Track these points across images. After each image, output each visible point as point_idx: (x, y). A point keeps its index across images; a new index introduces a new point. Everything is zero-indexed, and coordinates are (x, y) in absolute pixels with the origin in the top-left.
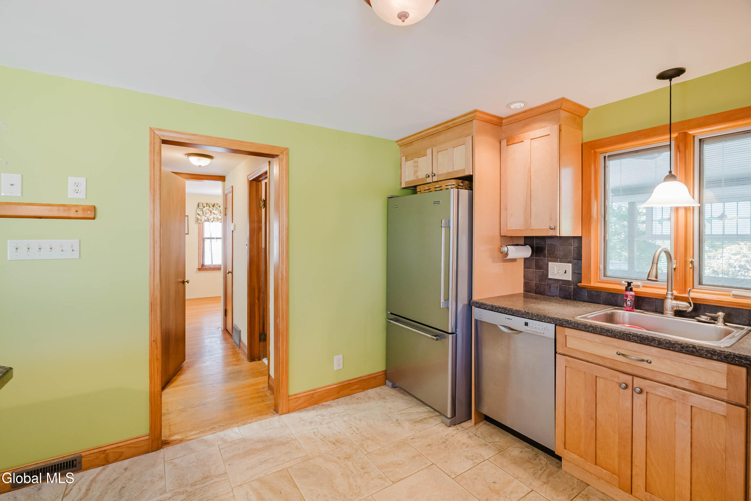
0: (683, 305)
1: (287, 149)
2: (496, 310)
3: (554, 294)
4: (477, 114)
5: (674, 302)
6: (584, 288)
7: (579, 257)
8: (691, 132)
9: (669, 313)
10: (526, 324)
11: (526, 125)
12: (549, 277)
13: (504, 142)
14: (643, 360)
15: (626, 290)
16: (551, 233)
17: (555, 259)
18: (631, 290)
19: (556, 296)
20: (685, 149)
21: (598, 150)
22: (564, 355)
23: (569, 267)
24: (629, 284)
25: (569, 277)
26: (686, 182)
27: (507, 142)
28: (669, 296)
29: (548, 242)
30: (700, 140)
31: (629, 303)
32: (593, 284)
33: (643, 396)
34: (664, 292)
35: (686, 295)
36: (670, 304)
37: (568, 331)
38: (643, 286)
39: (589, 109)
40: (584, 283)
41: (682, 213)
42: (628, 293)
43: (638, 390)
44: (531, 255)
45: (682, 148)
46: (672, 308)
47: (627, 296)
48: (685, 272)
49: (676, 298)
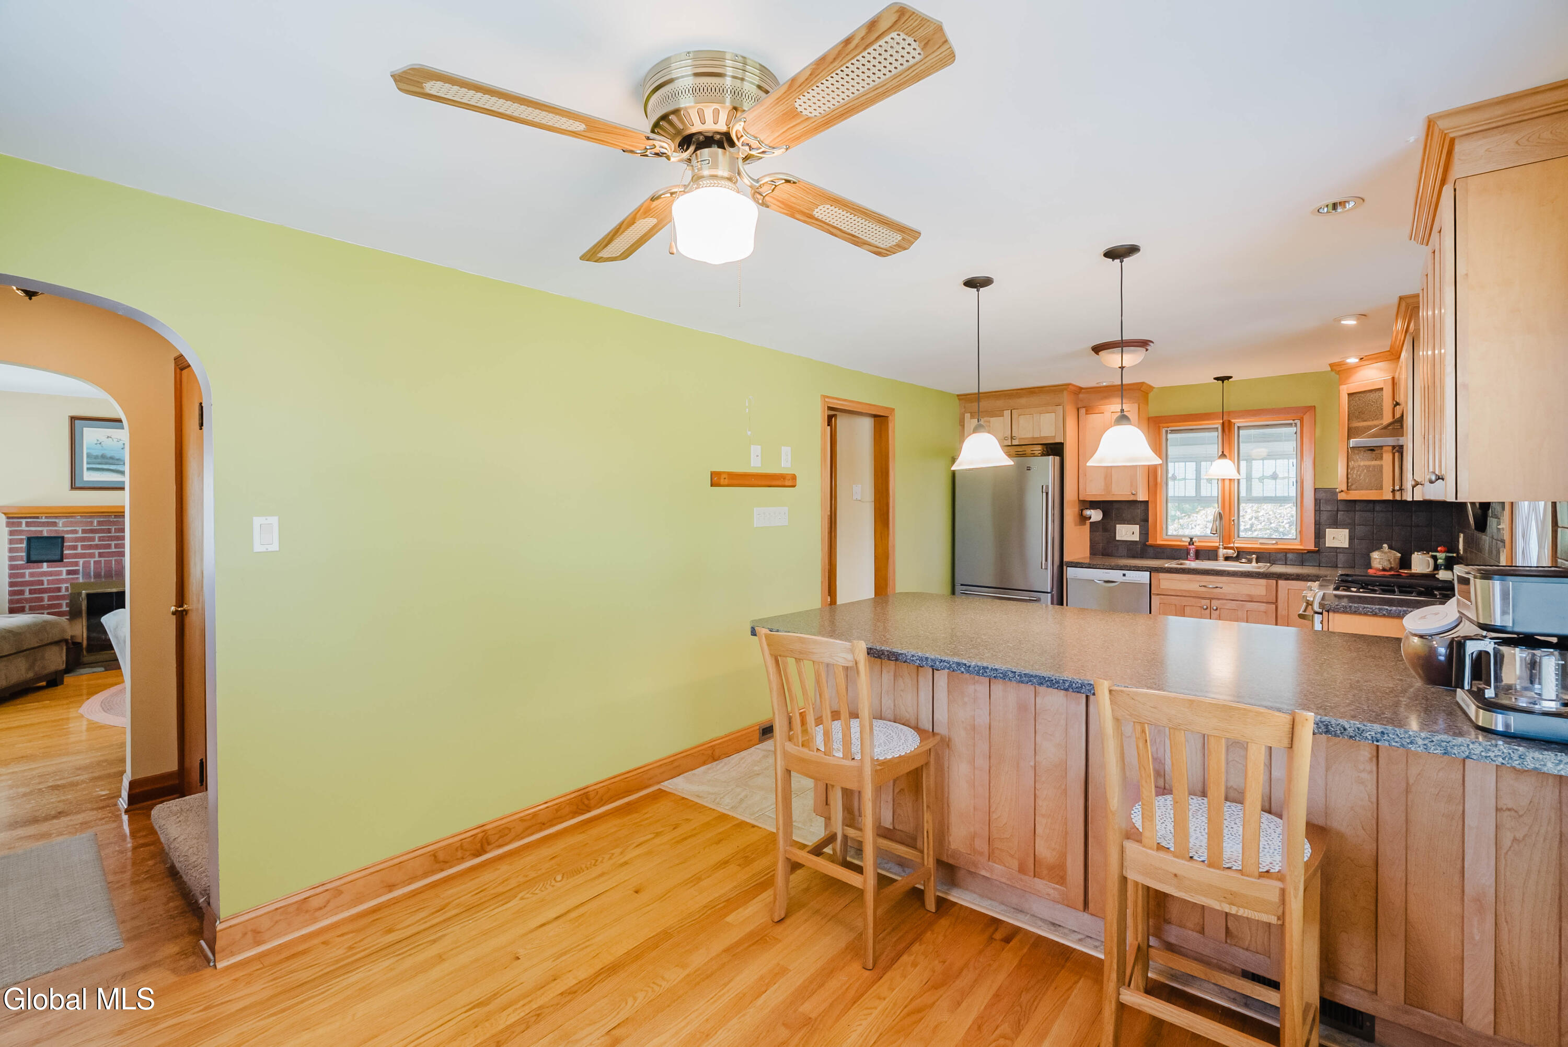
0: (1230, 552)
1: (893, 410)
2: (1095, 567)
3: (1121, 555)
4: (1070, 386)
5: (1225, 550)
6: (1151, 546)
7: (1146, 520)
8: (1233, 421)
9: (1221, 558)
10: (1124, 575)
11: (1106, 398)
12: (1117, 539)
13: (1083, 411)
14: (1217, 587)
15: (1189, 544)
16: (1132, 498)
17: (1123, 522)
18: (1193, 544)
19: (1124, 556)
20: (1229, 432)
21: (1161, 425)
22: (1158, 594)
23: (1136, 528)
24: (1191, 539)
25: (1136, 538)
26: (1230, 459)
27: (1086, 411)
28: (1221, 547)
29: (1116, 506)
30: (1239, 427)
31: (1192, 555)
32: (1159, 542)
33: (1218, 612)
34: (1217, 544)
35: (1232, 545)
36: (1222, 552)
37: (1162, 575)
38: (1199, 542)
39: (1154, 388)
40: (1150, 542)
41: (1227, 483)
42: (1190, 547)
43: (1215, 608)
44: (1102, 519)
45: (1227, 430)
46: (1223, 555)
47: (1190, 549)
48: (1230, 527)
49: (1225, 548)
